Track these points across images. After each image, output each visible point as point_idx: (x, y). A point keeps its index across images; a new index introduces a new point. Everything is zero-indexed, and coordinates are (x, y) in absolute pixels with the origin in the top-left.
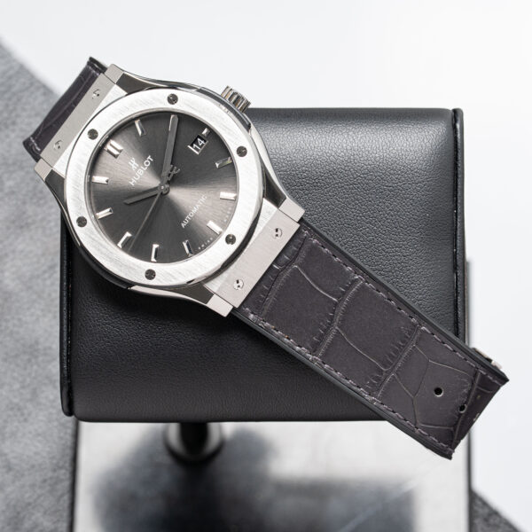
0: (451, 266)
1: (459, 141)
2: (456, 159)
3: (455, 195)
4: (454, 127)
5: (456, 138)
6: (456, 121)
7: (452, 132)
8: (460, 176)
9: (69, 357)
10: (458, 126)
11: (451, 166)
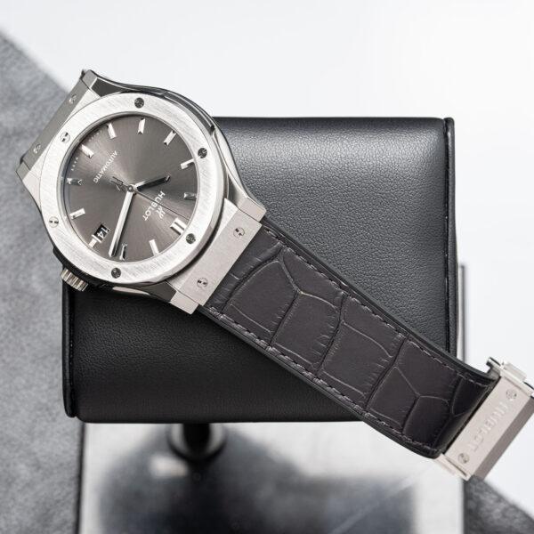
0: (442, 270)
1: (450, 150)
2: (447, 166)
3: (446, 201)
4: (446, 136)
5: (447, 147)
6: (447, 130)
7: (443, 140)
8: (450, 183)
9: (71, 360)
10: (449, 134)
11: (443, 173)
